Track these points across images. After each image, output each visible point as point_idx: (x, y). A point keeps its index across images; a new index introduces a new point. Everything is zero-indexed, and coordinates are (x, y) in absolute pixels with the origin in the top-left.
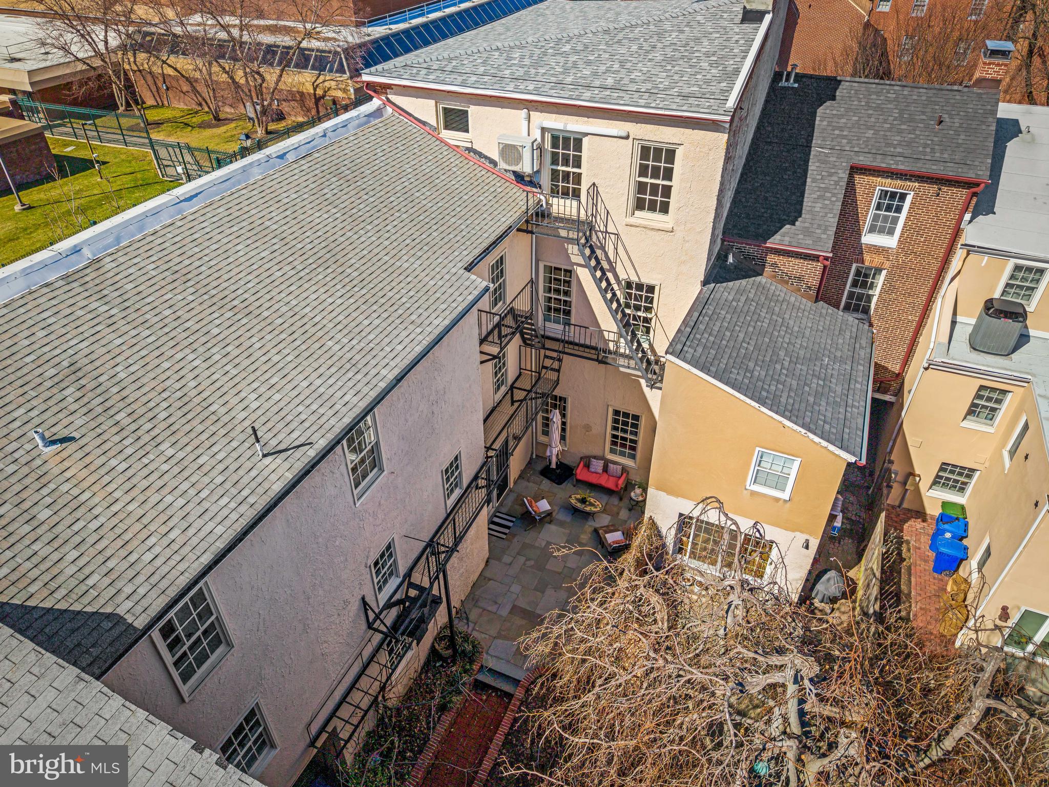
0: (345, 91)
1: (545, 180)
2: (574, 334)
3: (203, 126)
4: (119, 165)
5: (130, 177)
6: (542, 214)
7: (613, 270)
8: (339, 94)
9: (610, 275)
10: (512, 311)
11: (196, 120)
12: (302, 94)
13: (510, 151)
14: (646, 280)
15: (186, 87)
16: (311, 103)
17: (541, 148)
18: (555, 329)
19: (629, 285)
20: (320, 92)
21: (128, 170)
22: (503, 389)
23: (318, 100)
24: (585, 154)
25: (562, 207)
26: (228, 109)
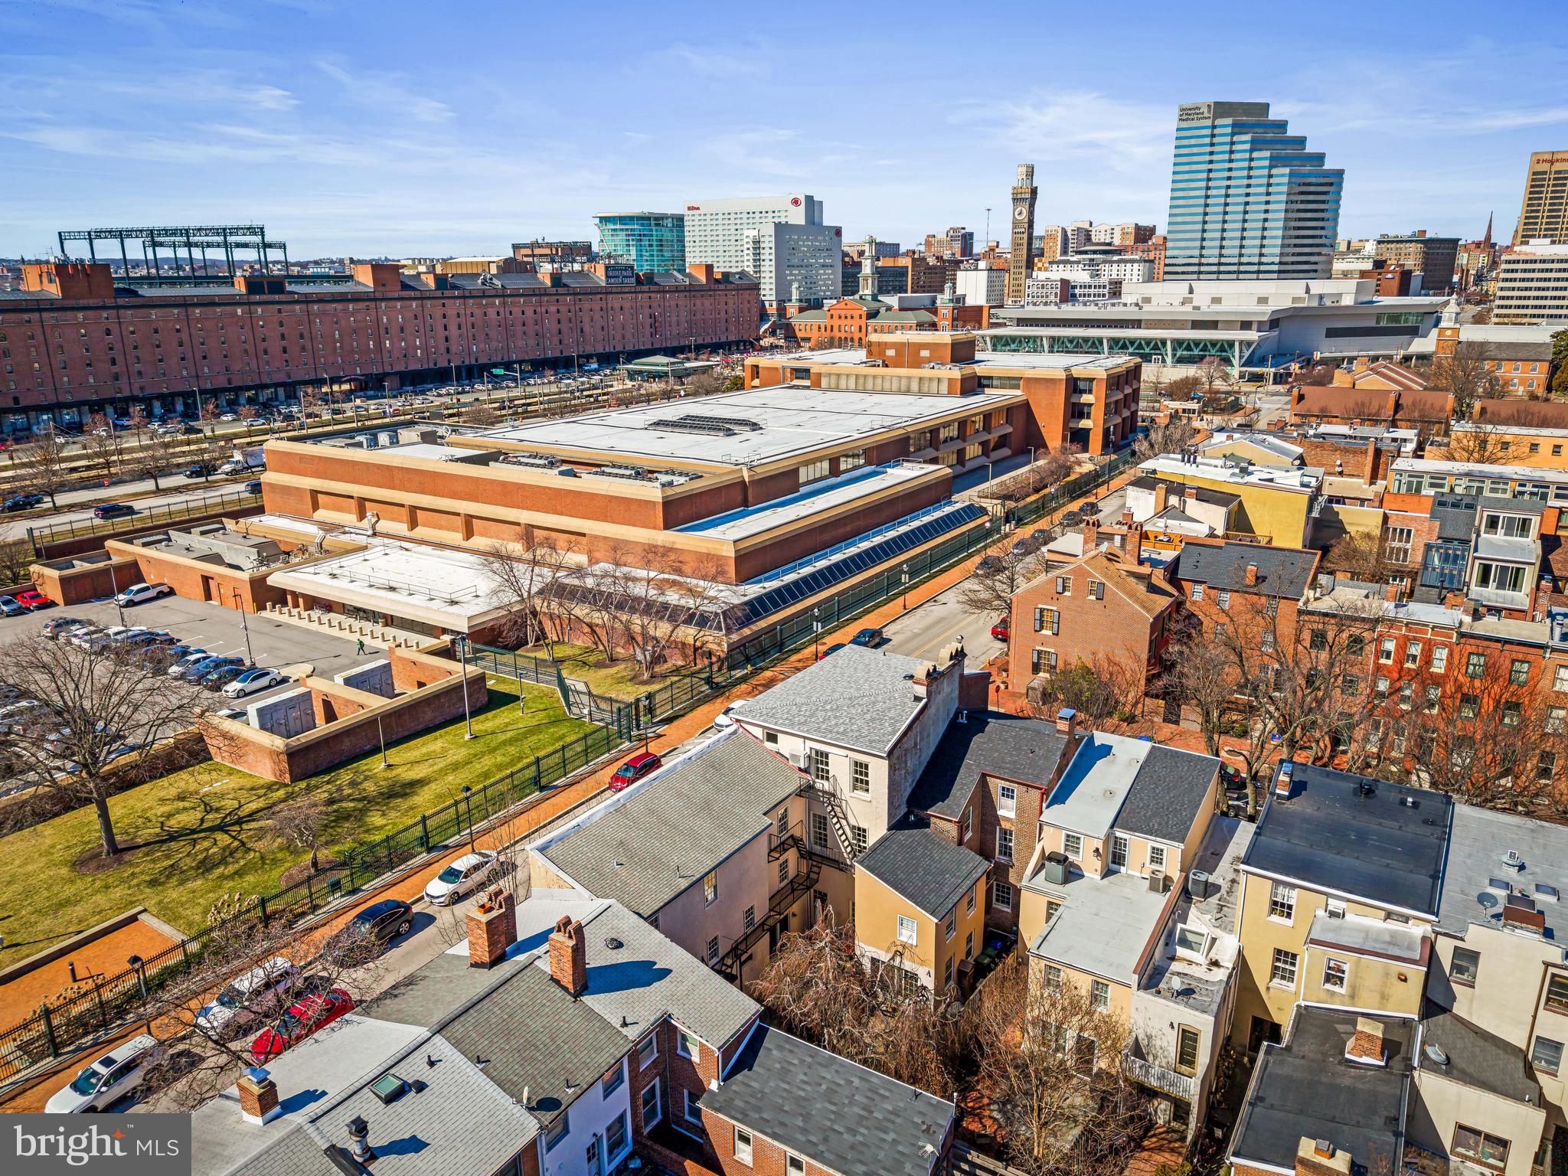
0: (719, 645)
1: (813, 770)
2: (828, 853)
3: (599, 665)
4: (533, 700)
5: (544, 714)
6: (810, 787)
7: (846, 819)
8: (714, 647)
9: (844, 822)
10: (792, 836)
11: (592, 659)
12: (684, 644)
13: (795, 757)
14: (862, 826)
15: (587, 629)
16: (690, 652)
17: (809, 757)
18: (817, 849)
19: (854, 827)
20: (698, 644)
21: (542, 707)
22: (786, 882)
23: (696, 649)
24: (830, 761)
25: (820, 784)
26: (619, 650)
